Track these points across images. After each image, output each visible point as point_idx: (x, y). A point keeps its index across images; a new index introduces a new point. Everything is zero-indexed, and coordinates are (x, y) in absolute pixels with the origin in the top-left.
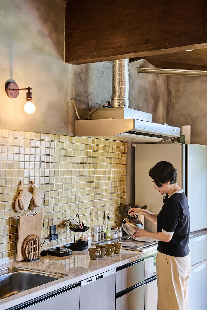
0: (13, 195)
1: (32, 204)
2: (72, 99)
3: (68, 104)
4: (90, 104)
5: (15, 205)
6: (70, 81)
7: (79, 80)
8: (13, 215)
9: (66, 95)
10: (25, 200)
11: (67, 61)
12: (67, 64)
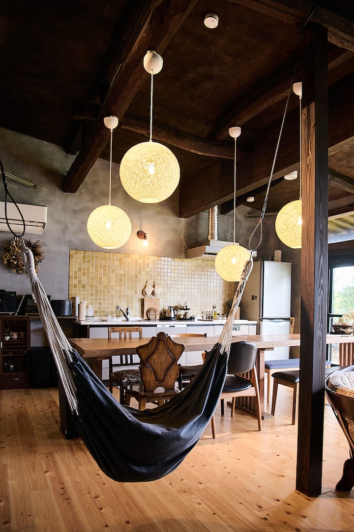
0: (143, 288)
1: (153, 293)
2: (185, 237)
3: (182, 241)
4: (199, 240)
5: (144, 293)
6: (183, 228)
7: (190, 227)
8: (143, 297)
9: (180, 235)
10: (149, 291)
11: (180, 217)
12: (180, 218)
